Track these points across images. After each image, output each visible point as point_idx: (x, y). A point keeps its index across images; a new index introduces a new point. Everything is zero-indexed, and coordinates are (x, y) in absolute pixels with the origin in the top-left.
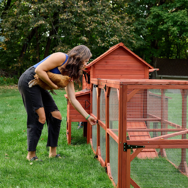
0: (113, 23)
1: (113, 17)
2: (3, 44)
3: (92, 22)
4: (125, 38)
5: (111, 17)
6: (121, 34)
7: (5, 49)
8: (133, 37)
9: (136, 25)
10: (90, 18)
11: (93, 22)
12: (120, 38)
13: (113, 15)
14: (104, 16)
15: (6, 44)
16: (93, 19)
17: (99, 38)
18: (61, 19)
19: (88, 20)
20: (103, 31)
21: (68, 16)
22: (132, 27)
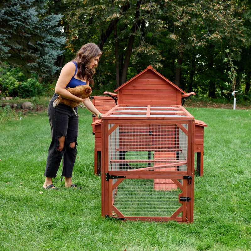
0: (214, 14)
1: (214, 6)
2: (69, 44)
3: (184, 14)
4: (229, 34)
5: (211, 7)
6: (224, 29)
7: (72, 51)
8: (242, 33)
9: (248, 16)
10: (181, 9)
11: (186, 13)
12: (223, 34)
13: (214, 4)
14: (200, 6)
15: (74, 44)
16: (185, 9)
17: (195, 36)
18: (142, 10)
19: (178, 11)
20: (200, 26)
21: (152, 6)
22: (240, 19)
